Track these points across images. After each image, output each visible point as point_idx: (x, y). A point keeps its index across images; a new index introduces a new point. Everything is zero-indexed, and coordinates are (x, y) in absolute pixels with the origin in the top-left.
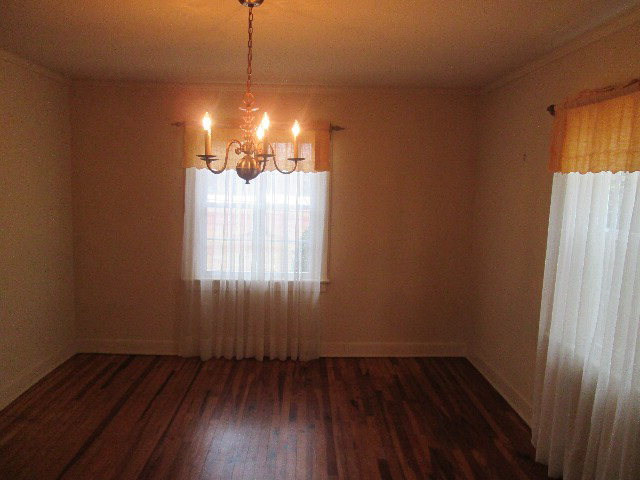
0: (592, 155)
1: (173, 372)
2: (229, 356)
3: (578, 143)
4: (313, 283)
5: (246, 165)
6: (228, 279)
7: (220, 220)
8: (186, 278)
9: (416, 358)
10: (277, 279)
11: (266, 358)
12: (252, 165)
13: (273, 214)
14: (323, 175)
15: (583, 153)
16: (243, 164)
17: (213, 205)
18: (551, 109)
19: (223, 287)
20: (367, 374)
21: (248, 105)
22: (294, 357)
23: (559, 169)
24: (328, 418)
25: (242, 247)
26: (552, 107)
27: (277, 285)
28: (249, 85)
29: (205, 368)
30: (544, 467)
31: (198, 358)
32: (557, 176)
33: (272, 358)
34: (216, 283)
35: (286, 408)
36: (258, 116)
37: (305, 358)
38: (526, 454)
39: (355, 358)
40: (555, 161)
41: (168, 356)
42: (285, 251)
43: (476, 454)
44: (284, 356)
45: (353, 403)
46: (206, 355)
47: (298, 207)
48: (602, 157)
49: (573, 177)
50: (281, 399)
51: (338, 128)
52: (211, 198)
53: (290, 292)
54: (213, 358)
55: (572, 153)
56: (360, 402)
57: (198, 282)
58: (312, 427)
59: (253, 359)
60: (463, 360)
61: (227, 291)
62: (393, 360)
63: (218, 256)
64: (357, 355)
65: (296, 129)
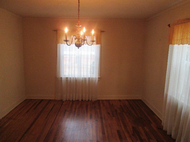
0: (182, 39)
1: (54, 105)
2: (71, 99)
3: (178, 35)
4: (96, 78)
5: (78, 43)
6: (70, 77)
7: (68, 59)
8: (58, 77)
9: (126, 100)
10: (85, 77)
11: (82, 100)
12: (80, 43)
13: (84, 57)
14: (99, 46)
15: (179, 39)
16: (77, 42)
17: (66, 55)
18: (169, 25)
19: (69, 79)
20: (112, 105)
21: (79, 25)
22: (90, 100)
23: (171, 44)
24: (101, 118)
25: (74, 67)
26: (169, 24)
27: (85, 78)
28: (79, 19)
29: (64, 103)
30: (166, 132)
31: (62, 100)
32: (170, 46)
33: (84, 100)
34: (67, 78)
35: (89, 115)
36: (81, 28)
37: (94, 100)
38: (160, 128)
39: (109, 100)
40: (170, 41)
41: (52, 100)
42: (87, 68)
43: (145, 128)
44: (87, 100)
45: (109, 113)
46: (64, 100)
47: (91, 55)
48: (185, 40)
49: (176, 46)
50: (87, 112)
51: (103, 31)
52: (65, 53)
53: (89, 81)
54: (66, 100)
55: (176, 39)
56: (111, 113)
57: (61, 78)
58: (97, 120)
59: (78, 100)
60: (140, 100)
61: (70, 81)
62: (120, 101)
63: (67, 70)
64: (109, 99)
65: (93, 32)
